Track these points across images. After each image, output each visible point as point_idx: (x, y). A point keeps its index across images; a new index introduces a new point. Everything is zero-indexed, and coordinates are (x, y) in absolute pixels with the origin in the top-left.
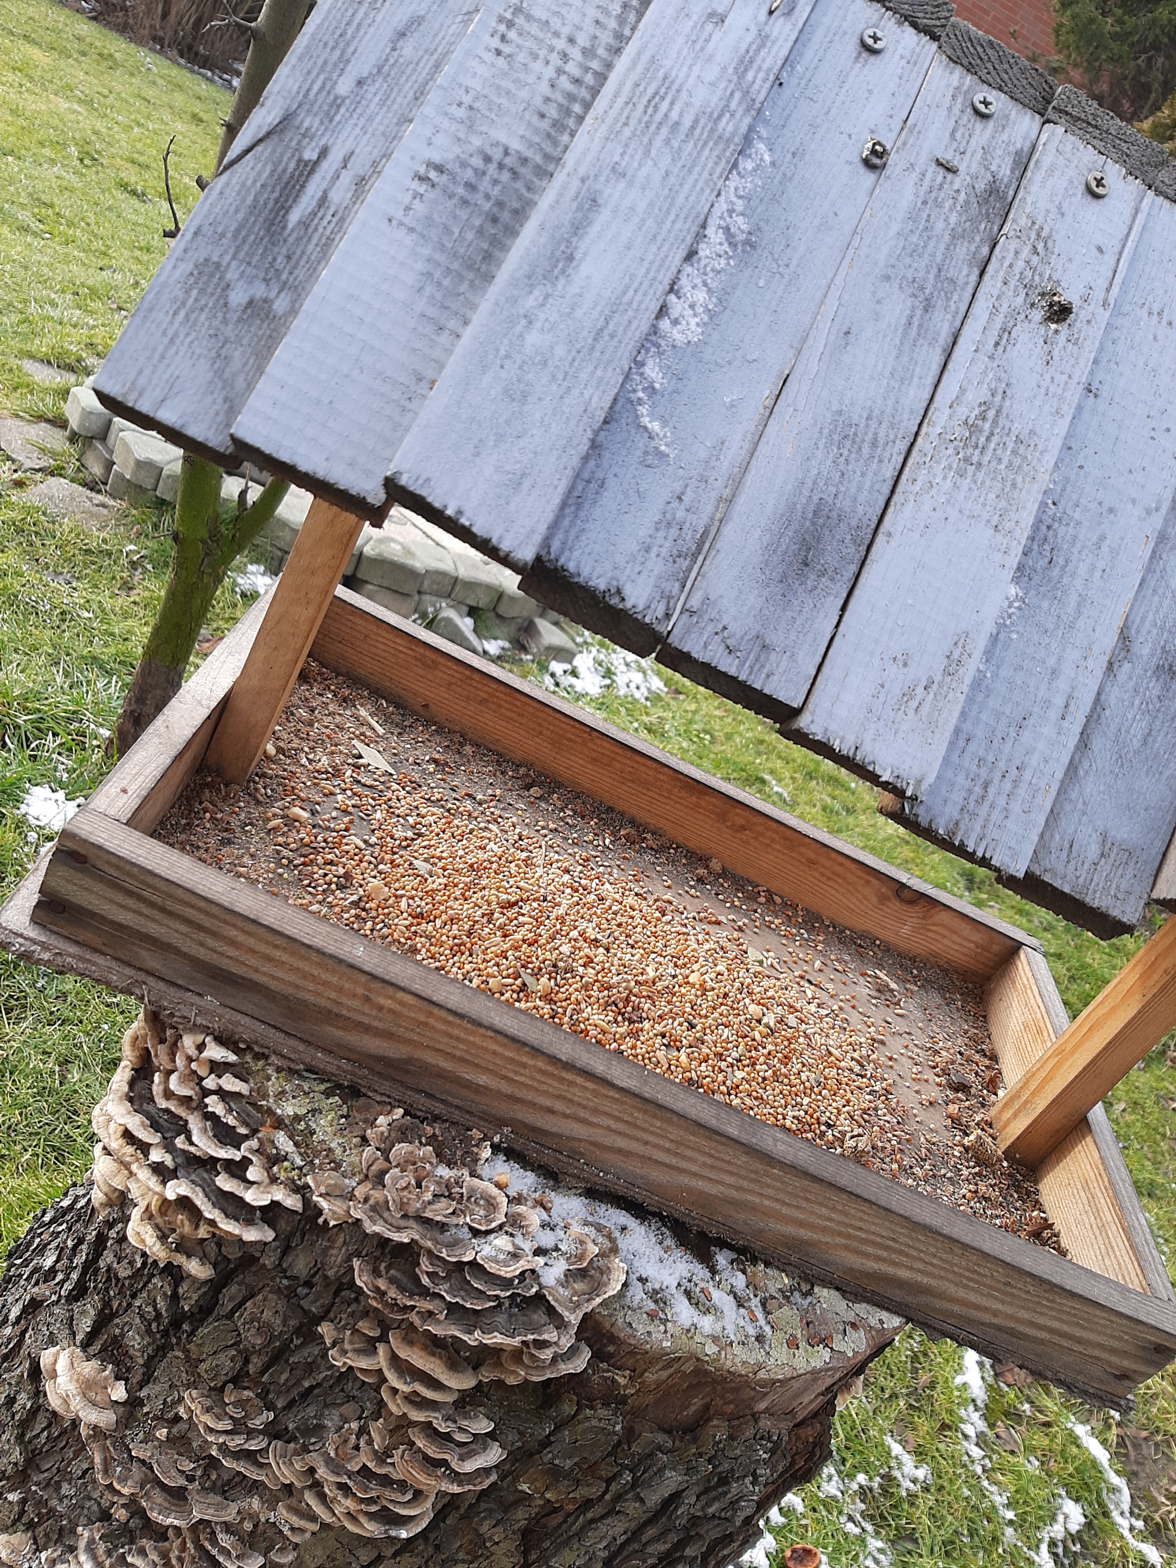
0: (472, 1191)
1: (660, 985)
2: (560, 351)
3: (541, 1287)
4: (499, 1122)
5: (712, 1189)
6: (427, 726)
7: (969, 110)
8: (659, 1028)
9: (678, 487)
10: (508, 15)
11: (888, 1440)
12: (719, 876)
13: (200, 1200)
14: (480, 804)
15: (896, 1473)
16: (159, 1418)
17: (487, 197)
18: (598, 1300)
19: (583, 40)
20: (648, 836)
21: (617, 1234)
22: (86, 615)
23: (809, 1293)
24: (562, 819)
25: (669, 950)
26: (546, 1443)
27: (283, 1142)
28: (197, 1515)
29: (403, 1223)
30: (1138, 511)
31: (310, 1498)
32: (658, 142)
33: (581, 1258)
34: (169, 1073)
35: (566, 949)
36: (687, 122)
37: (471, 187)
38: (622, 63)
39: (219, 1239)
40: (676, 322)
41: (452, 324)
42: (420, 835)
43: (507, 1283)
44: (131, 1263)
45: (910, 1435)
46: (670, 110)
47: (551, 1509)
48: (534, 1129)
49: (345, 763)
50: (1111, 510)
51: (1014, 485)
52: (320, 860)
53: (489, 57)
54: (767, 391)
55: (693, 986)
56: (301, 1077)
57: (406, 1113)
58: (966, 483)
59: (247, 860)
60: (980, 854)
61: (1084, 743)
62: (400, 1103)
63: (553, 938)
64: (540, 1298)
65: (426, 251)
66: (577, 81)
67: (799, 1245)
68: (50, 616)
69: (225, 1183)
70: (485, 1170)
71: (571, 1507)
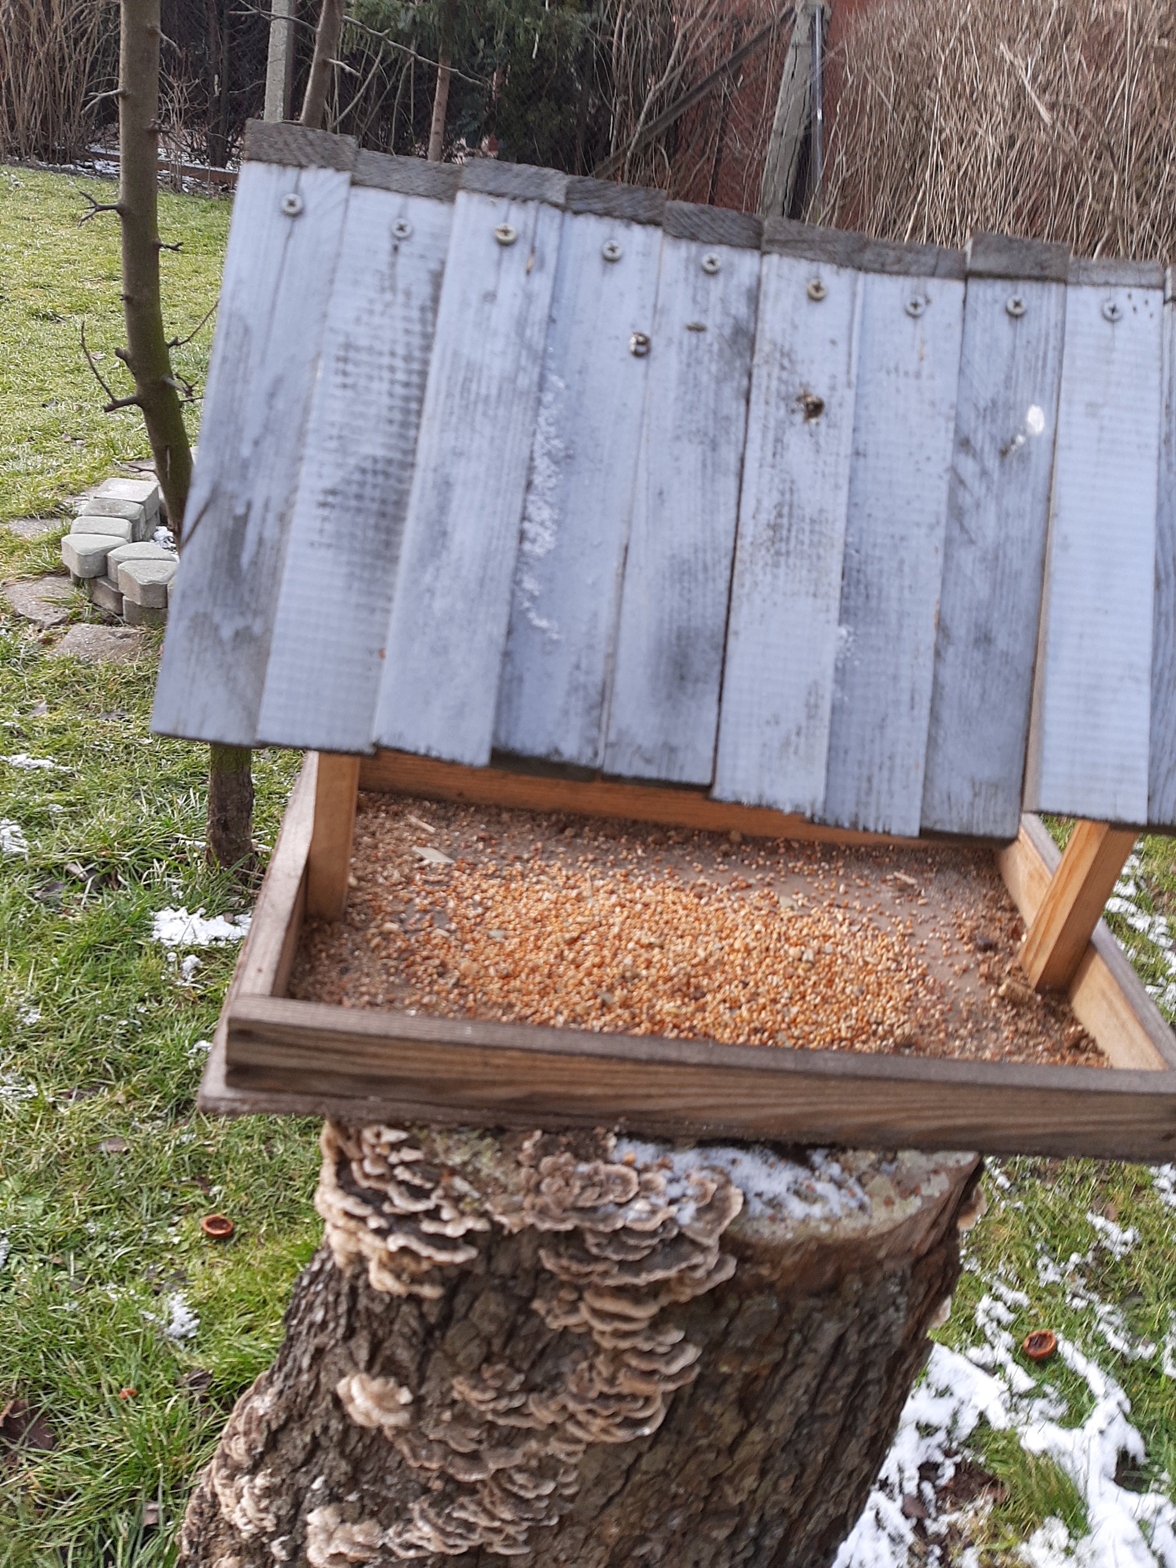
0: (608, 1176)
1: (711, 961)
2: (460, 606)
3: (680, 1227)
4: (613, 1117)
5: (793, 1111)
6: (466, 810)
7: (701, 274)
8: (719, 996)
9: (573, 659)
10: (342, 353)
11: (1089, 1216)
12: (741, 844)
13: (415, 1245)
14: (528, 861)
15: (1106, 1243)
16: (442, 1406)
17: (373, 500)
18: (726, 1223)
19: (401, 350)
20: (672, 833)
21: (730, 1168)
22: (147, 741)
23: (894, 1159)
24: (598, 847)
25: (712, 928)
26: (726, 1333)
27: (460, 1185)
28: (493, 1467)
29: (565, 1215)
30: (923, 531)
31: (572, 1429)
32: (479, 417)
33: (704, 1196)
34: (361, 1161)
35: (628, 960)
36: (494, 391)
37: (359, 497)
38: (435, 358)
39: (440, 1267)
40: (534, 541)
41: (381, 603)
42: (487, 909)
43: (653, 1234)
44: (382, 1300)
45: (1110, 1206)
46: (479, 387)
47: (751, 1379)
48: (642, 1113)
49: (412, 870)
50: (902, 539)
51: (819, 557)
52: (418, 959)
53: (339, 392)
54: (615, 563)
55: (738, 951)
56: (459, 1133)
57: (544, 1132)
58: (782, 571)
59: (366, 980)
60: (880, 830)
61: (935, 716)
62: (537, 1127)
63: (615, 955)
64: (681, 1236)
65: (344, 558)
66: (407, 385)
67: (874, 1128)
68: (116, 754)
69: (428, 1227)
70: (615, 1156)
71: (765, 1372)
